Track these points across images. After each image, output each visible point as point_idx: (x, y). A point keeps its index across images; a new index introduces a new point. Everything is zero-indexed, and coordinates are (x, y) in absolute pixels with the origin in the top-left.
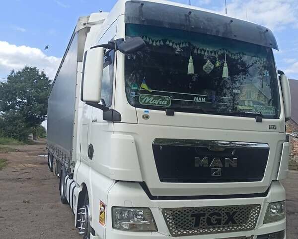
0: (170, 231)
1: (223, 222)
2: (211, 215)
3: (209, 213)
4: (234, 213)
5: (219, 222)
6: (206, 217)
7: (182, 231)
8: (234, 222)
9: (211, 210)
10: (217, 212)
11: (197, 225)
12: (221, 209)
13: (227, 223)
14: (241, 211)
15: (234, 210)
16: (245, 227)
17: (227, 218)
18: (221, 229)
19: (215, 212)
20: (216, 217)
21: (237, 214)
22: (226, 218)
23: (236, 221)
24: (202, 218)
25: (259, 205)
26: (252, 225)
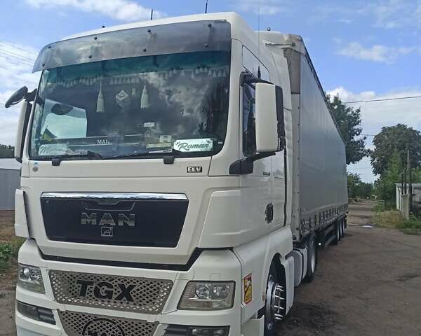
0: (55, 295)
1: (115, 296)
2: (101, 285)
3: (98, 282)
4: (132, 287)
5: (109, 295)
6: (94, 287)
7: (67, 298)
8: (130, 299)
9: (101, 278)
10: (107, 281)
11: (83, 294)
12: (113, 279)
13: (119, 298)
14: (142, 286)
15: (132, 283)
16: (146, 308)
17: (121, 292)
18: (112, 304)
19: (106, 281)
20: (106, 288)
21: (135, 289)
22: (119, 292)
23: (134, 298)
24: (88, 287)
25: (171, 281)
26: (157, 308)
